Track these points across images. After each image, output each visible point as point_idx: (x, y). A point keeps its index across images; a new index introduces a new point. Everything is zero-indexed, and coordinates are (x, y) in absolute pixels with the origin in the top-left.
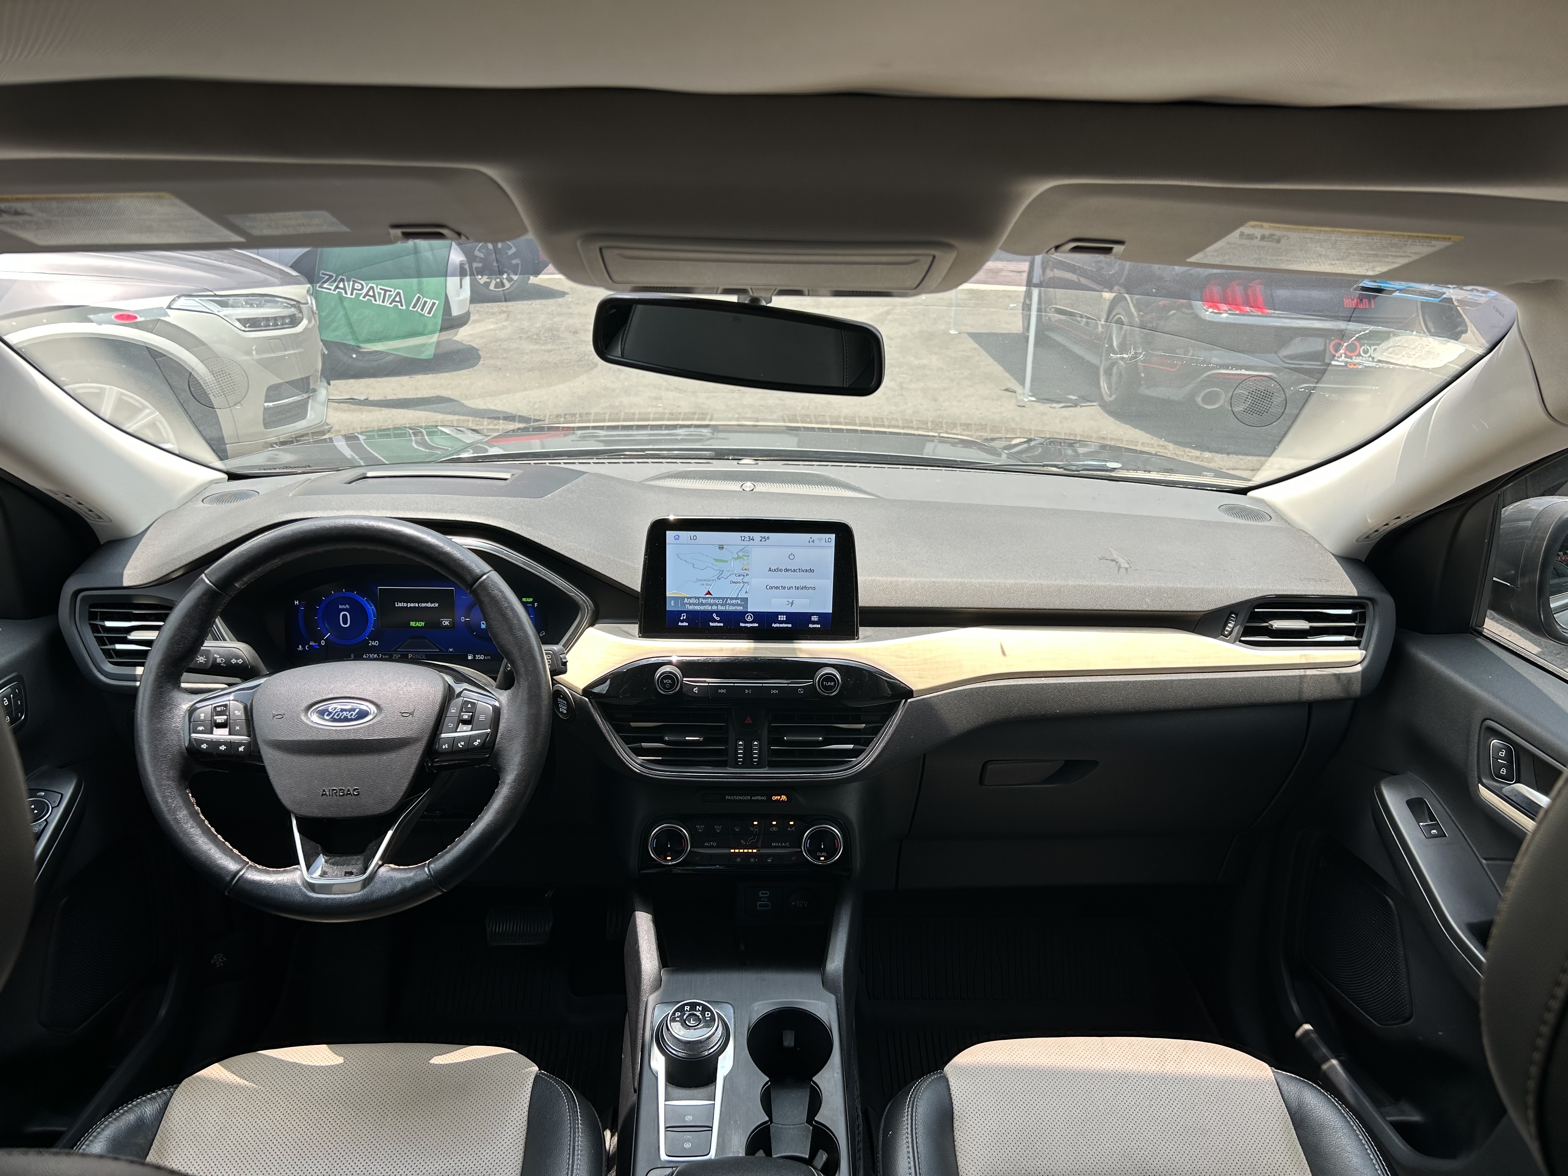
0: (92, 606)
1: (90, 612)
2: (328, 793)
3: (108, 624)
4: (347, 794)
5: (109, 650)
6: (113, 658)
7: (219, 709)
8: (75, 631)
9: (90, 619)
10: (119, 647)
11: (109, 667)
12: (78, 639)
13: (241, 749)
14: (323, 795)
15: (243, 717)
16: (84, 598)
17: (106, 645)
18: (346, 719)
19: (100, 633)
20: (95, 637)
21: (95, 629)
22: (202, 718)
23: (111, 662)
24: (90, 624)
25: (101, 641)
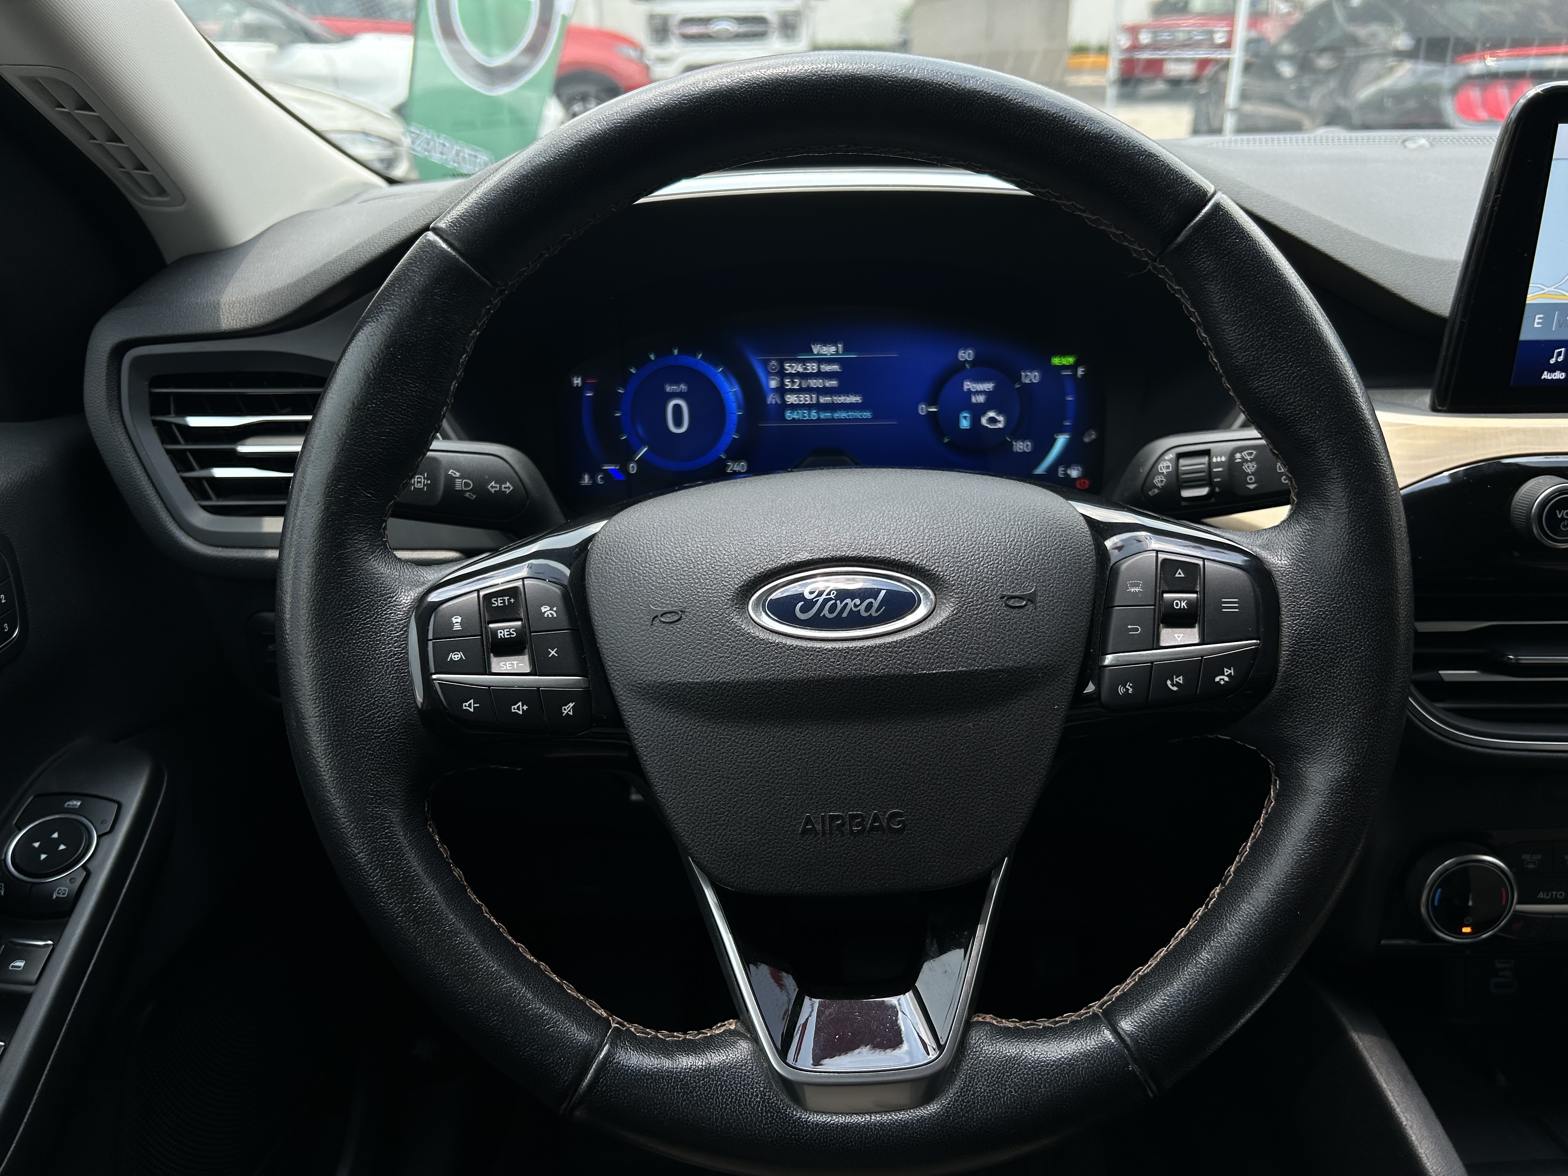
0: (156, 382)
1: (152, 395)
2: (819, 827)
3: (194, 421)
4: (873, 828)
5: (199, 480)
6: (208, 498)
7: (498, 602)
8: (123, 438)
9: (153, 413)
10: (220, 472)
11: (201, 519)
12: (131, 455)
13: (568, 709)
14: (805, 832)
15: (565, 623)
16: (137, 362)
17: (193, 469)
18: (855, 621)
19: (178, 443)
20: (168, 452)
21: (166, 433)
22: (457, 627)
23: (205, 508)
24: (155, 423)
25: (180, 461)
